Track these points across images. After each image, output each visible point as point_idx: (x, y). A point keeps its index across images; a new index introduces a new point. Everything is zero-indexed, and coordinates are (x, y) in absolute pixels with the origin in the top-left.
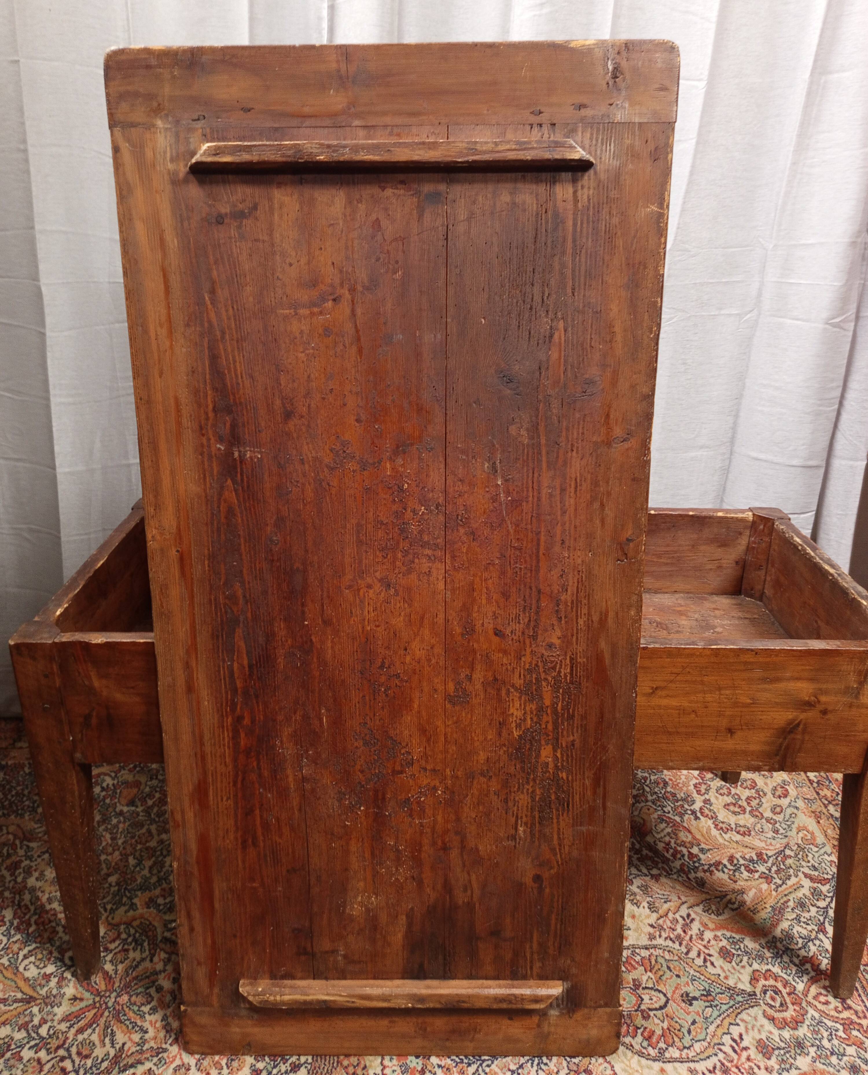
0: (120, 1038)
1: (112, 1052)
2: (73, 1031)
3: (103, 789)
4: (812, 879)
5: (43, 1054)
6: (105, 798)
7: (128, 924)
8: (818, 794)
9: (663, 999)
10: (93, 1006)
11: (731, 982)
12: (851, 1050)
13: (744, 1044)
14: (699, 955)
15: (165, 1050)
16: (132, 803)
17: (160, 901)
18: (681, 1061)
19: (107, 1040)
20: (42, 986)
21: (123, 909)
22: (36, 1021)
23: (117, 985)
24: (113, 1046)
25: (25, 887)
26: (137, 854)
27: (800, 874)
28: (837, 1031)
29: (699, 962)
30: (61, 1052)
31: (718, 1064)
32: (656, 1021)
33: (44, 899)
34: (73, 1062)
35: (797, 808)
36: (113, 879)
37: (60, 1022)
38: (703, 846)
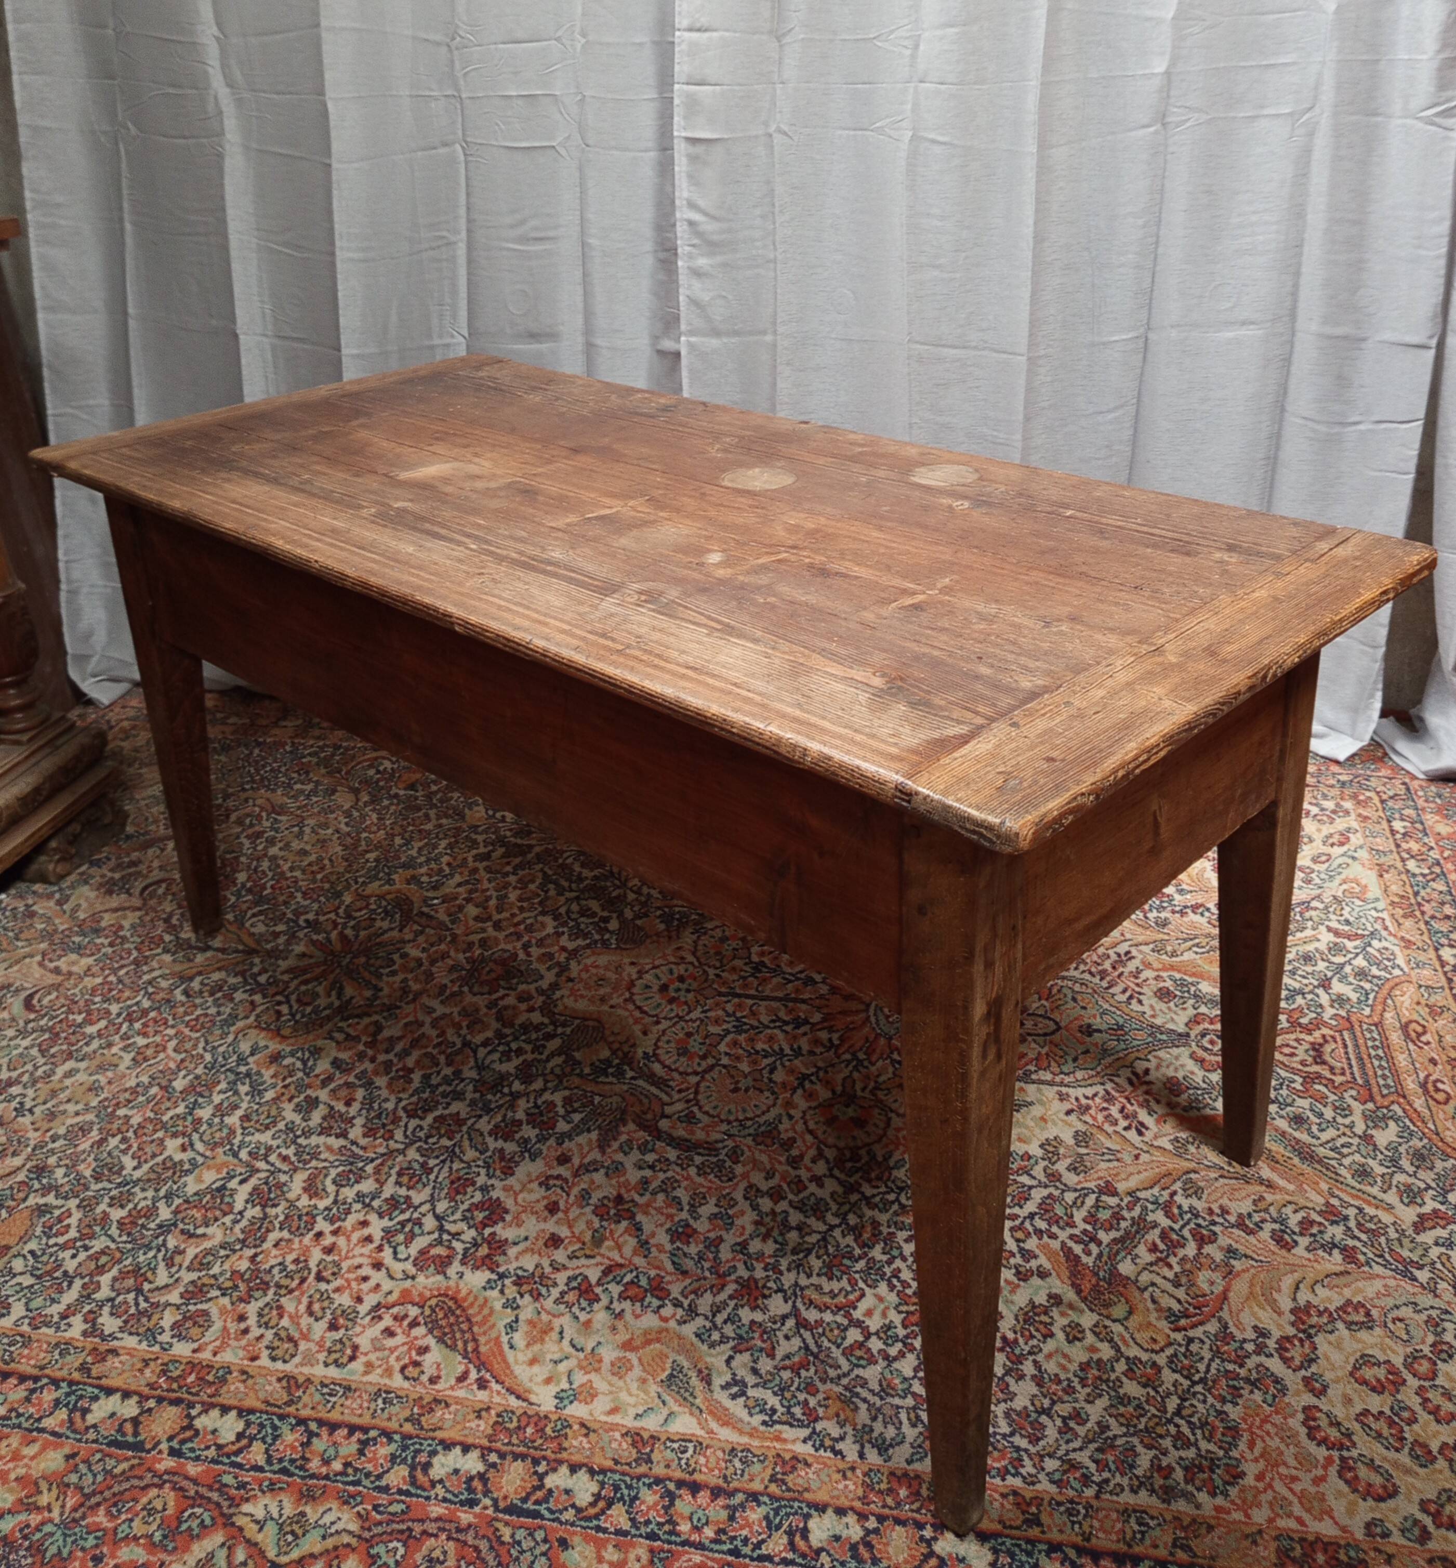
0: (349, 991)
1: (337, 1003)
2: (296, 982)
3: (378, 772)
4: (1337, 933)
5: (257, 998)
6: (378, 780)
7: (381, 897)
8: (1398, 846)
9: (1053, 1026)
10: (325, 962)
11: (1158, 1021)
12: (1304, 1103)
13: (1147, 1078)
14: (1124, 991)
15: (399, 1007)
16: (412, 787)
17: (425, 879)
18: (1051, 1084)
19: (334, 993)
20: (268, 942)
21: (377, 883)
22: (256, 970)
23: (356, 947)
24: (339, 998)
25: (265, 855)
26: (407, 835)
27: (1323, 929)
28: (1294, 1081)
29: (1123, 998)
30: (279, 998)
31: (1102, 1093)
32: (1033, 1045)
33: (286, 867)
34: (291, 1007)
35: (1354, 858)
36: (371, 856)
37: (283, 973)
38: (1184, 886)
